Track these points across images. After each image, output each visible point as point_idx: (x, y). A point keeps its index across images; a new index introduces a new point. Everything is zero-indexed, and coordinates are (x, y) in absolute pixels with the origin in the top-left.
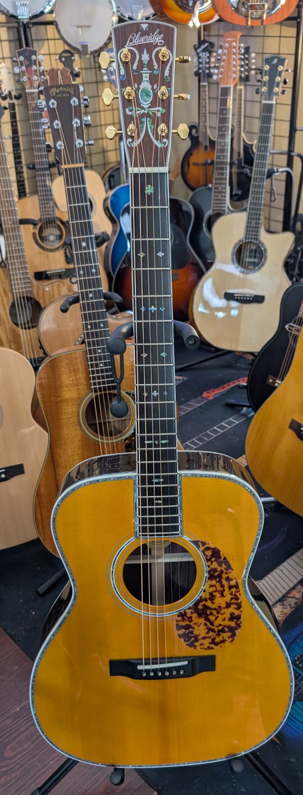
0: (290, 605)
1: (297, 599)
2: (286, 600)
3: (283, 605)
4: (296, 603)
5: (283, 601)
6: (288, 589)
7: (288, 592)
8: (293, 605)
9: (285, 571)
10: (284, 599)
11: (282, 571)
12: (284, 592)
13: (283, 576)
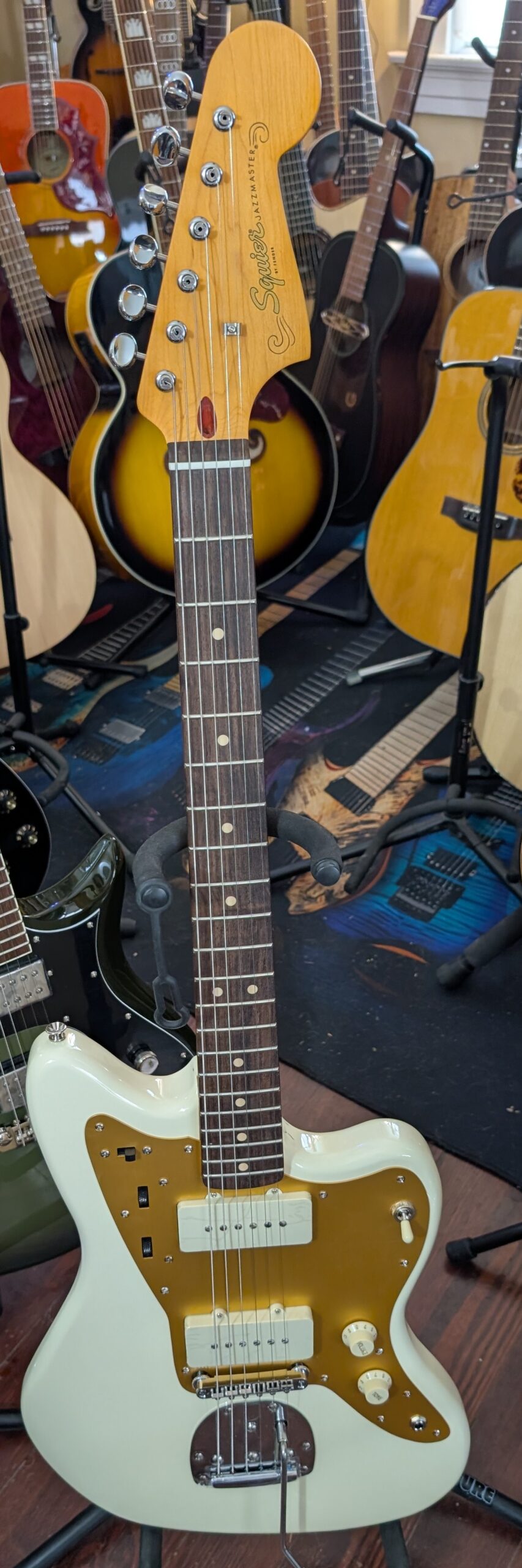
0: (406, 792)
1: (414, 782)
2: (397, 786)
3: (395, 793)
4: (414, 788)
5: (393, 788)
6: (398, 771)
7: (400, 775)
8: (410, 791)
9: (388, 748)
10: (395, 784)
11: (384, 749)
12: (393, 776)
13: (386, 755)
